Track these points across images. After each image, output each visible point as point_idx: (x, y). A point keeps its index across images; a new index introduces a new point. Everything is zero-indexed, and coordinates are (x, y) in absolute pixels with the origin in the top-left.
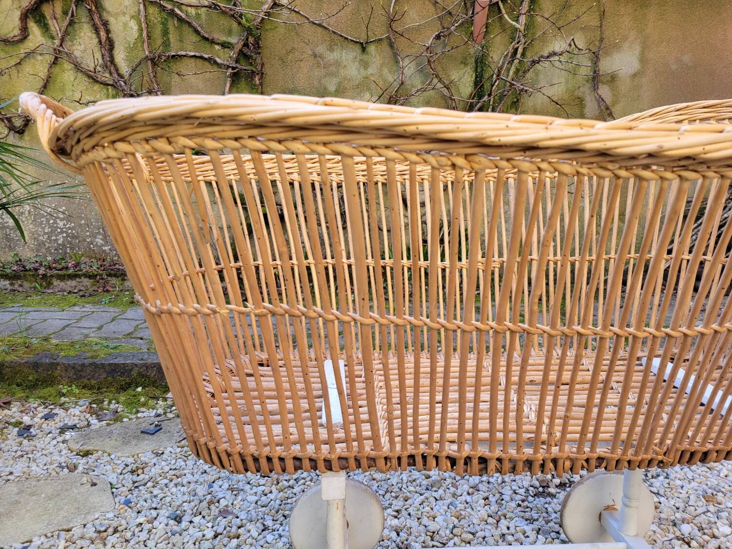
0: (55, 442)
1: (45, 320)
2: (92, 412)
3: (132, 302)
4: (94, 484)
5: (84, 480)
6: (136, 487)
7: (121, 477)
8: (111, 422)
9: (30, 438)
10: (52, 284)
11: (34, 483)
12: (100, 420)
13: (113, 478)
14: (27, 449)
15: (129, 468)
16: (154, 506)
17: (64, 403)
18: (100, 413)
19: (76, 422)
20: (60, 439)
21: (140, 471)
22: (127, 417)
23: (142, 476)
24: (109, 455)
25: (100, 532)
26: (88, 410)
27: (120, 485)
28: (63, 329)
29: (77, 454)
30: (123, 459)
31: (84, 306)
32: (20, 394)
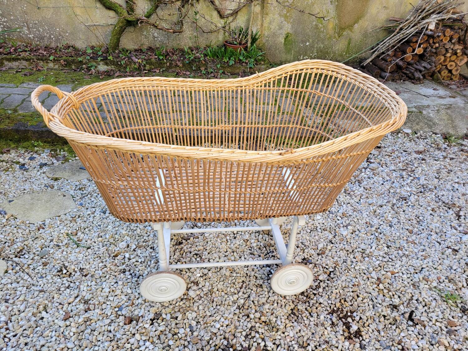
0: (39, 173)
1: (10, 95)
2: (52, 156)
3: (57, 82)
4: (64, 196)
5: (60, 194)
6: (84, 197)
7: (76, 192)
8: (63, 162)
9: (26, 170)
10: (4, 63)
11: (37, 195)
12: (58, 161)
13: (72, 192)
14: (28, 177)
15: (78, 188)
16: (93, 206)
17: (37, 151)
18: (57, 157)
19: (46, 162)
20: (41, 171)
21: (83, 189)
22: (71, 159)
23: (85, 192)
24: (67, 180)
25: (73, 217)
26: (50, 155)
27: (76, 196)
28: (22, 103)
29: (52, 180)
30: (74, 182)
31: (29, 84)
32: (13, 146)
